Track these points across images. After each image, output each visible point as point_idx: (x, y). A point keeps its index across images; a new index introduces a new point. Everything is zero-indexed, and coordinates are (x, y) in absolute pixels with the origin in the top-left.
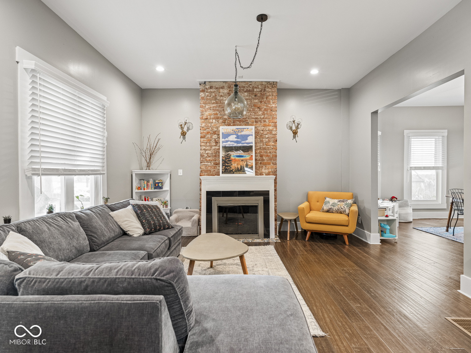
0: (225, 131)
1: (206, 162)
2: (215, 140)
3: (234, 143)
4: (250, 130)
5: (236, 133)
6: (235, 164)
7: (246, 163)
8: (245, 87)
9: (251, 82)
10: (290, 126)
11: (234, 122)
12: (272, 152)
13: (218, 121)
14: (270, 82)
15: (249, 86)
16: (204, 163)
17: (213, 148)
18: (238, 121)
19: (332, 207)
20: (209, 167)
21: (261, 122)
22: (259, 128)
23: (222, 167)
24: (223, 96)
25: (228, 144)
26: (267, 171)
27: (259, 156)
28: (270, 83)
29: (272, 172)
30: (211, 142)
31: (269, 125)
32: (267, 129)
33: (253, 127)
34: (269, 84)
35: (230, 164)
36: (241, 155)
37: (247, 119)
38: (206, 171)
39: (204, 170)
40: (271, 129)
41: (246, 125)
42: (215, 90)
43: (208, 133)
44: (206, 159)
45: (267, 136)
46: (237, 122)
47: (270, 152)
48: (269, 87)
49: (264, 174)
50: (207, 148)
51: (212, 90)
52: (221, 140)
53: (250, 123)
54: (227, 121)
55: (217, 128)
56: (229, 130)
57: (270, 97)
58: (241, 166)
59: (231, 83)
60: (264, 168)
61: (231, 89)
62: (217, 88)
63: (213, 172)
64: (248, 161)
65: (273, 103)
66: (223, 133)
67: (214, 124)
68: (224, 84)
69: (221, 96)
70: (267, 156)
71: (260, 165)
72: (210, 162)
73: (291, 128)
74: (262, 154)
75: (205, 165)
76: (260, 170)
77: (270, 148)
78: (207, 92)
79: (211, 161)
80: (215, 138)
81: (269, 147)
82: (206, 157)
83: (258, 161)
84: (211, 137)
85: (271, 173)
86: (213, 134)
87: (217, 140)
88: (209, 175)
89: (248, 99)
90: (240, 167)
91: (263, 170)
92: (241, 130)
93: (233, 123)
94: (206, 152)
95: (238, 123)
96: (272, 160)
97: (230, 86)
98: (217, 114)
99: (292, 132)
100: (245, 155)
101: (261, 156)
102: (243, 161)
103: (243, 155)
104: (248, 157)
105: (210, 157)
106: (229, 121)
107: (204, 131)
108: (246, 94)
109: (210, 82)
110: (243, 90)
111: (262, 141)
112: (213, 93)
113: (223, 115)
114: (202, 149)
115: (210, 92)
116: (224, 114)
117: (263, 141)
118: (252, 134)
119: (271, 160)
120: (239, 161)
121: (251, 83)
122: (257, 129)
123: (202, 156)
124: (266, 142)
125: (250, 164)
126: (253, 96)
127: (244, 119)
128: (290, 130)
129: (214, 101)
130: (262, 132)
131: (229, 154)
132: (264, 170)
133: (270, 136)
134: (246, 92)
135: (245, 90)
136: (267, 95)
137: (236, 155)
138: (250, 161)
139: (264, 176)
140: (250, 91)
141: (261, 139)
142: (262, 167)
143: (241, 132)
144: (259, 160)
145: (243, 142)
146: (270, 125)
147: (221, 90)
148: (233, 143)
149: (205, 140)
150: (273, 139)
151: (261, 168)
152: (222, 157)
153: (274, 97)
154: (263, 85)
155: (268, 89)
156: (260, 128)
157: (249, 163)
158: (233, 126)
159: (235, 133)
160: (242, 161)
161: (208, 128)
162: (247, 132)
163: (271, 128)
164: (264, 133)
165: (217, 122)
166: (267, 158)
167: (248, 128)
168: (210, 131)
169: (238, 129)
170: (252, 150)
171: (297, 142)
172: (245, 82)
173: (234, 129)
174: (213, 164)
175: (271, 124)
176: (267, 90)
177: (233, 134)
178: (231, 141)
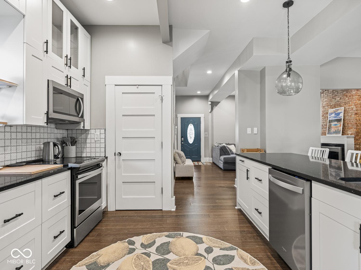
0: (331, 112)
5: (335, 112)
6: (333, 129)
7: (337, 129)
11: (335, 106)
13: (328, 107)
16: (323, 129)
17: (326, 121)
18: (336, 105)
20: (324, 131)
21: (348, 104)
22: (346, 108)
23: (328, 131)
25: (331, 119)
26: (351, 133)
30: (325, 118)
31: (352, 105)
32: (351, 108)
33: (343, 108)
35: (331, 129)
36: (336, 124)
39: (323, 133)
41: (340, 107)
42: (327, 91)
43: (325, 113)
45: (350, 112)
47: (352, 121)
49: (349, 134)
52: (329, 117)
53: (342, 105)
54: (332, 106)
55: (328, 111)
63: (325, 133)
66: (329, 113)
67: (327, 109)
69: (330, 94)
70: (351, 123)
71: (347, 129)
74: (348, 122)
79: (325, 128)
80: (327, 116)
81: (351, 118)
82: (324, 126)
83: (346, 127)
85: (353, 134)
90: (335, 131)
94: (324, 124)
98: (328, 104)
100: (338, 124)
101: (348, 124)
102: (337, 127)
107: (323, 113)
114: (323, 122)
115: (325, 93)
116: (330, 103)
118: (342, 111)
119: (353, 126)
120: (335, 127)
123: (322, 125)
124: (350, 115)
125: (340, 129)
127: (339, 104)
130: (348, 110)
131: (331, 124)
133: (352, 111)
137: (334, 124)
138: (340, 127)
141: (348, 114)
142: (348, 131)
145: (338, 117)
148: (333, 118)
149: (323, 118)
150: (354, 113)
152: (328, 126)
158: (334, 108)
161: (325, 111)
162: (340, 111)
166: (351, 125)
167: (341, 109)
169: (336, 110)
170: (341, 121)
173: (334, 110)
177: (333, 113)
178: (333, 117)
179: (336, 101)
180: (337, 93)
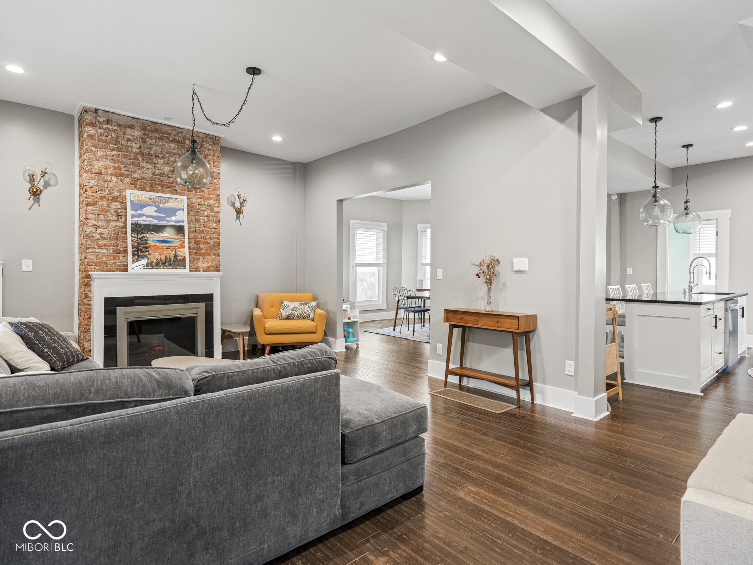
0: (136, 198)
1: (99, 248)
2: (117, 212)
3: (153, 220)
4: (180, 202)
5: (157, 204)
6: (156, 254)
7: (173, 252)
8: (170, 134)
9: (181, 128)
10: (231, 201)
11: (151, 186)
12: (214, 238)
13: (121, 181)
14: (210, 135)
15: (178, 134)
16: (93, 250)
17: (113, 224)
19: (293, 312)
20: (104, 257)
21: (197, 192)
22: (194, 201)
23: (132, 258)
24: (131, 141)
25: (141, 221)
26: (205, 265)
27: (193, 242)
28: (211, 136)
29: (213, 267)
30: (108, 214)
31: (208, 198)
32: (206, 203)
33: (185, 198)
34: (208, 137)
35: (147, 253)
36: (165, 239)
37: (174, 184)
38: (97, 263)
39: (93, 262)
40: (212, 204)
41: (172, 193)
42: (117, 128)
43: (102, 198)
44: (98, 244)
45: (206, 214)
46: (157, 186)
47: (210, 238)
48: (209, 142)
49: (201, 270)
50: (100, 224)
51: (110, 127)
52: (129, 212)
53: (179, 191)
54: (138, 183)
55: (121, 192)
56: (143, 198)
57: (211, 157)
58: (166, 256)
59: (146, 122)
60: (201, 261)
61: (146, 132)
62: (120, 125)
63: (112, 265)
64: (177, 249)
65: (215, 166)
66: (131, 202)
67: (114, 184)
68: (134, 122)
69: (128, 140)
70: (207, 243)
71: (194, 256)
72: (106, 249)
73: (233, 205)
74: (198, 239)
75: (96, 252)
76: (195, 263)
77: (210, 232)
78: (100, 128)
79: (109, 246)
80: (117, 207)
81: (208, 231)
82: (99, 239)
83: (192, 249)
84: (109, 206)
85: (212, 268)
86: (111, 200)
87: (119, 211)
88: (103, 271)
89: (175, 154)
90: (164, 258)
91: (200, 264)
92: (165, 200)
93: (150, 187)
94: (99, 231)
95: (159, 188)
96: (214, 249)
97: (145, 127)
98: (120, 168)
99: (234, 210)
100: (172, 240)
101: (197, 243)
102: (169, 248)
103: (169, 240)
104: (176, 242)
105: (105, 239)
106: (142, 184)
107: (94, 194)
108: (172, 145)
109: (106, 112)
110: (168, 138)
111: (198, 221)
112: (113, 132)
113: (131, 171)
114: (90, 225)
115: (106, 129)
116: (133, 170)
117: (200, 220)
118: (182, 208)
119: (211, 248)
120: (163, 248)
121: (181, 130)
122: (191, 201)
124: (204, 223)
125: (181, 254)
126: (184, 151)
127: (169, 183)
128: (232, 208)
129: (115, 146)
130: (198, 206)
131: (144, 237)
132: (201, 263)
133: (210, 214)
134: (172, 141)
135: (171, 139)
136: (206, 153)
137: (157, 239)
138: (181, 250)
139: (201, 272)
140: (178, 141)
141: (197, 217)
142: (197, 259)
143: (165, 203)
144: (194, 249)
145: (168, 219)
146: (211, 198)
147: (128, 130)
149: (95, 210)
150: (214, 218)
151: (196, 261)
152: (132, 241)
153: (216, 158)
154: (199, 136)
155: (208, 145)
156: (195, 201)
157: (180, 253)
158: (150, 191)
159: (153, 203)
160: (167, 248)
161: (102, 190)
162: (175, 205)
163: (212, 202)
164: (201, 209)
165: (120, 182)
166: (206, 246)
167: (176, 199)
168: (107, 196)
169: (159, 197)
170: (184, 233)
171: (241, 225)
172: (171, 126)
173: (153, 197)
174: (111, 251)
175: (211, 196)
176: (206, 145)
177: (151, 206)
178: (147, 216)
179: (158, 172)
180: (159, 149)
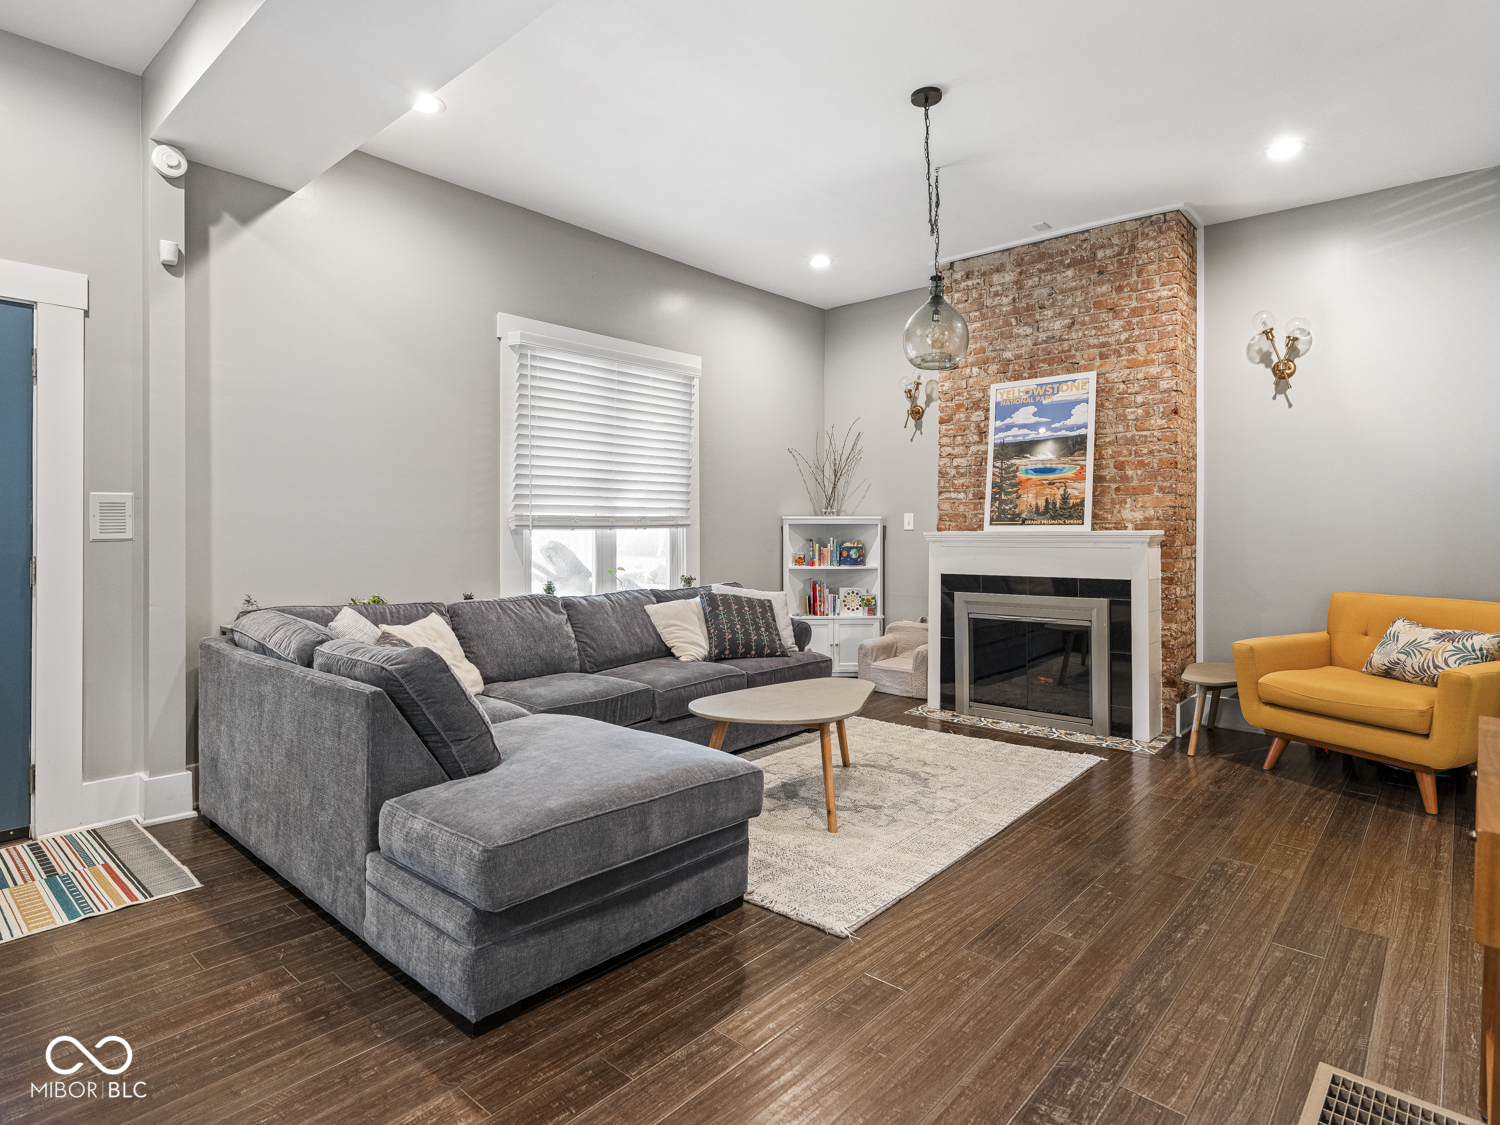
0: (1005, 397)
1: (954, 492)
2: (979, 426)
3: (1029, 432)
4: (1081, 386)
5: (1038, 399)
6: (1030, 495)
7: (1062, 491)
8: (1066, 252)
9: (1087, 231)
10: (1260, 350)
11: (1032, 367)
12: (1159, 451)
13: (985, 371)
14: (1150, 217)
15: (1080, 246)
16: (947, 495)
17: (974, 449)
18: (1043, 361)
19: (1403, 657)
20: (961, 506)
21: (1120, 356)
22: (1112, 376)
23: (992, 505)
24: (1001, 295)
25: (1010, 436)
26: (1139, 515)
27: (1112, 465)
28: (1153, 218)
29: (1158, 519)
30: (966, 432)
31: (1147, 363)
32: (1140, 376)
33: (1092, 375)
34: (1148, 222)
35: (1014, 495)
36: (1048, 466)
37: (1073, 352)
38: (952, 517)
39: (947, 515)
40: (1155, 373)
41: (1069, 371)
42: (978, 281)
43: (959, 406)
44: (953, 484)
45: (1140, 399)
46: (1042, 365)
47: (1151, 452)
48: (1147, 235)
49: (1130, 526)
50: (957, 451)
51: (970, 283)
52: (993, 424)
53: (1082, 362)
54: (1011, 366)
55: (985, 390)
56: (1016, 394)
57: (1154, 267)
58: (1047, 500)
59: (1025, 249)
60: (1127, 506)
61: (1024, 268)
62: (984, 274)
63: (971, 519)
64: (1070, 483)
65: (1163, 285)
66: (997, 404)
67: (975, 379)
68: (1005, 258)
69: (997, 294)
70: (1142, 464)
71: (1114, 496)
72: (965, 492)
73: (1265, 358)
74: (1121, 459)
75: (950, 499)
76: (1116, 511)
77: (1149, 439)
78: (957, 291)
79: (968, 487)
80: (978, 419)
81: (1146, 436)
82: (954, 476)
83: (1109, 481)
84: (968, 419)
85: (1155, 522)
86: (972, 408)
87: (982, 425)
88: (960, 529)
89: (1075, 289)
90: (1044, 504)
91: (1127, 514)
92: (1053, 388)
93: (1029, 369)
94: (955, 464)
95: (1045, 366)
96: (1159, 478)
97: (1022, 259)
98: (983, 350)
99: (1269, 371)
100: (1061, 466)
101: (1120, 466)
102: (1054, 484)
103: (1054, 466)
104: (1069, 470)
105: (963, 475)
106: (1017, 367)
107: (949, 404)
108: (1070, 273)
109: (964, 260)
110: (1062, 261)
111: (1122, 418)
112: (974, 291)
113: (1000, 350)
114: (944, 454)
115: (964, 290)
116: (1002, 347)
117: (1125, 416)
118: (1085, 396)
119: (1154, 476)
120: (1042, 484)
121: (1086, 234)
122: (1106, 379)
123: (942, 474)
124: (1136, 420)
125: (1076, 493)
126: (1092, 277)
127: (1063, 351)
128: (1262, 366)
129: (977, 314)
130: (1122, 386)
131: (1013, 465)
132: (1127, 511)
133: (1151, 397)
134: (1069, 266)
135: (1068, 262)
136: (1140, 262)
137: (1034, 467)
138: (1076, 485)
139: (1130, 531)
140: (1082, 261)
141: (1120, 411)
142: (1120, 503)
143: (1053, 394)
144: (1113, 480)
145: (1057, 425)
146: (1153, 361)
147: (996, 278)
148: (1025, 431)
149: (951, 429)
150: (1161, 406)
151: (1117, 506)
152: (994, 474)
153: (1164, 264)
154: (1126, 231)
155: (1145, 242)
156: (1115, 375)
157: (1074, 491)
158: (1030, 378)
159: (1033, 399)
160: (1049, 484)
161: (959, 394)
162: (1071, 393)
163: (1154, 370)
164: (1130, 391)
165: (983, 373)
166: (1139, 472)
167: (1074, 381)
168: (965, 402)
169: (1041, 385)
170: (1085, 449)
171: (1290, 406)
172: (1066, 236)
173: (1032, 387)
174: (971, 496)
175: (1153, 356)
176: (1141, 244)
177: (1027, 405)
178: (1021, 427)
179: (1042, 336)
180: (1045, 291)
